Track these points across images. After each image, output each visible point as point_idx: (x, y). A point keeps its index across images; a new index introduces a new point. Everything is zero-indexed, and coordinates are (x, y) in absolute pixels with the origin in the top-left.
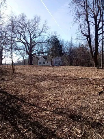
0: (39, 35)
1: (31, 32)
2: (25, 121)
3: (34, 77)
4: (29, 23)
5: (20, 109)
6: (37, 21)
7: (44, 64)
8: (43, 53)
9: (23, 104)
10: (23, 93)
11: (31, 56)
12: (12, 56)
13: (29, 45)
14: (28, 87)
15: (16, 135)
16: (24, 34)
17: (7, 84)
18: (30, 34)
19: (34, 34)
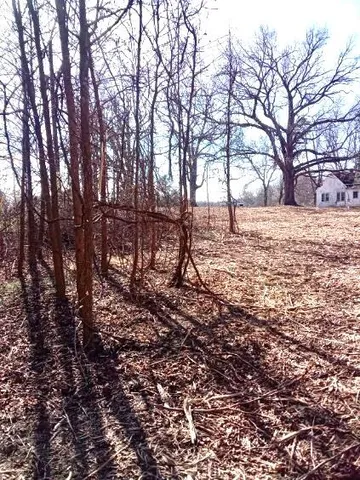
0: (323, 95)
1: (292, 85)
2: (284, 402)
3: (307, 247)
4: (286, 55)
5: (264, 357)
6: (314, 43)
7: (341, 203)
8: (336, 160)
9: (274, 340)
10: (271, 304)
11: (290, 173)
12: (228, 176)
13: (284, 135)
14: (286, 282)
15: (256, 442)
16: (268, 97)
17: (215, 267)
18: (289, 92)
19: (303, 94)
